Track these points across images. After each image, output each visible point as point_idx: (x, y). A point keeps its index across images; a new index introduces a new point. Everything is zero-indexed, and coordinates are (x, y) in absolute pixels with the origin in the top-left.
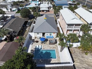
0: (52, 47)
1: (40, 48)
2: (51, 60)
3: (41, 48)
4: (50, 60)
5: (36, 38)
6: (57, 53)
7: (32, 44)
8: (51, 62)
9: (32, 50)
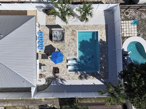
0: (73, 37)
1: (74, 62)
2: (101, 40)
3: (75, 59)
4: (100, 42)
5: (41, 76)
6: (86, 28)
7: (62, 80)
8: (105, 41)
9: (81, 78)
